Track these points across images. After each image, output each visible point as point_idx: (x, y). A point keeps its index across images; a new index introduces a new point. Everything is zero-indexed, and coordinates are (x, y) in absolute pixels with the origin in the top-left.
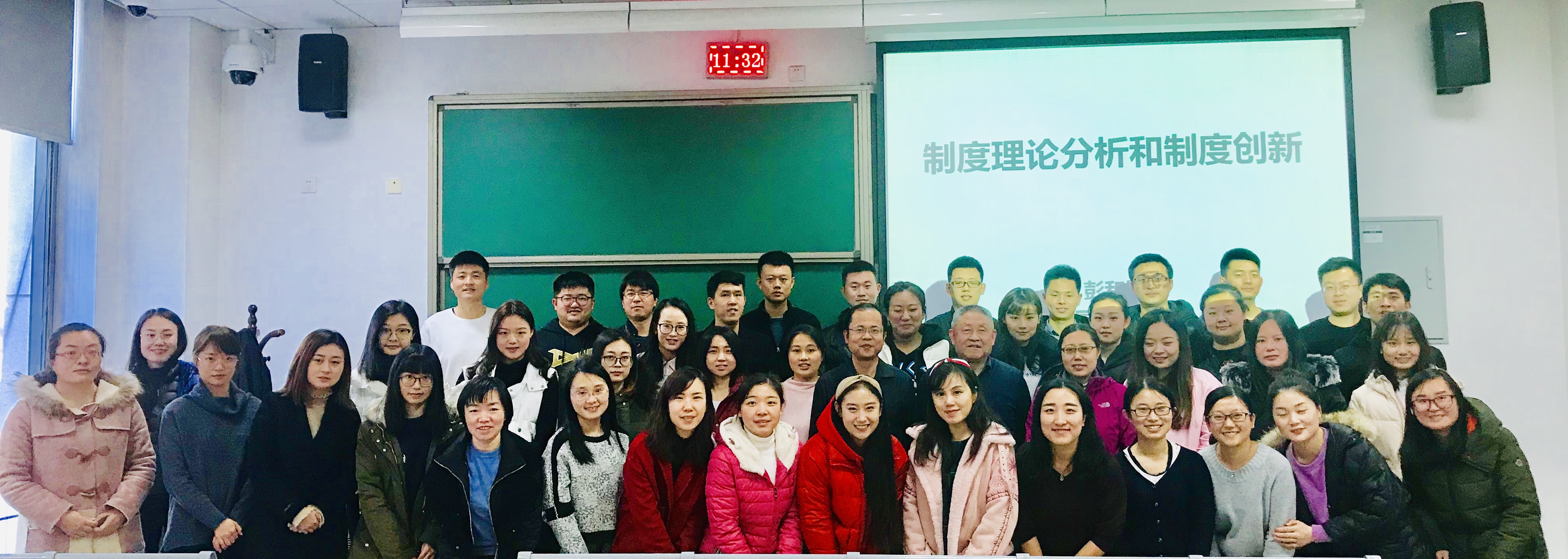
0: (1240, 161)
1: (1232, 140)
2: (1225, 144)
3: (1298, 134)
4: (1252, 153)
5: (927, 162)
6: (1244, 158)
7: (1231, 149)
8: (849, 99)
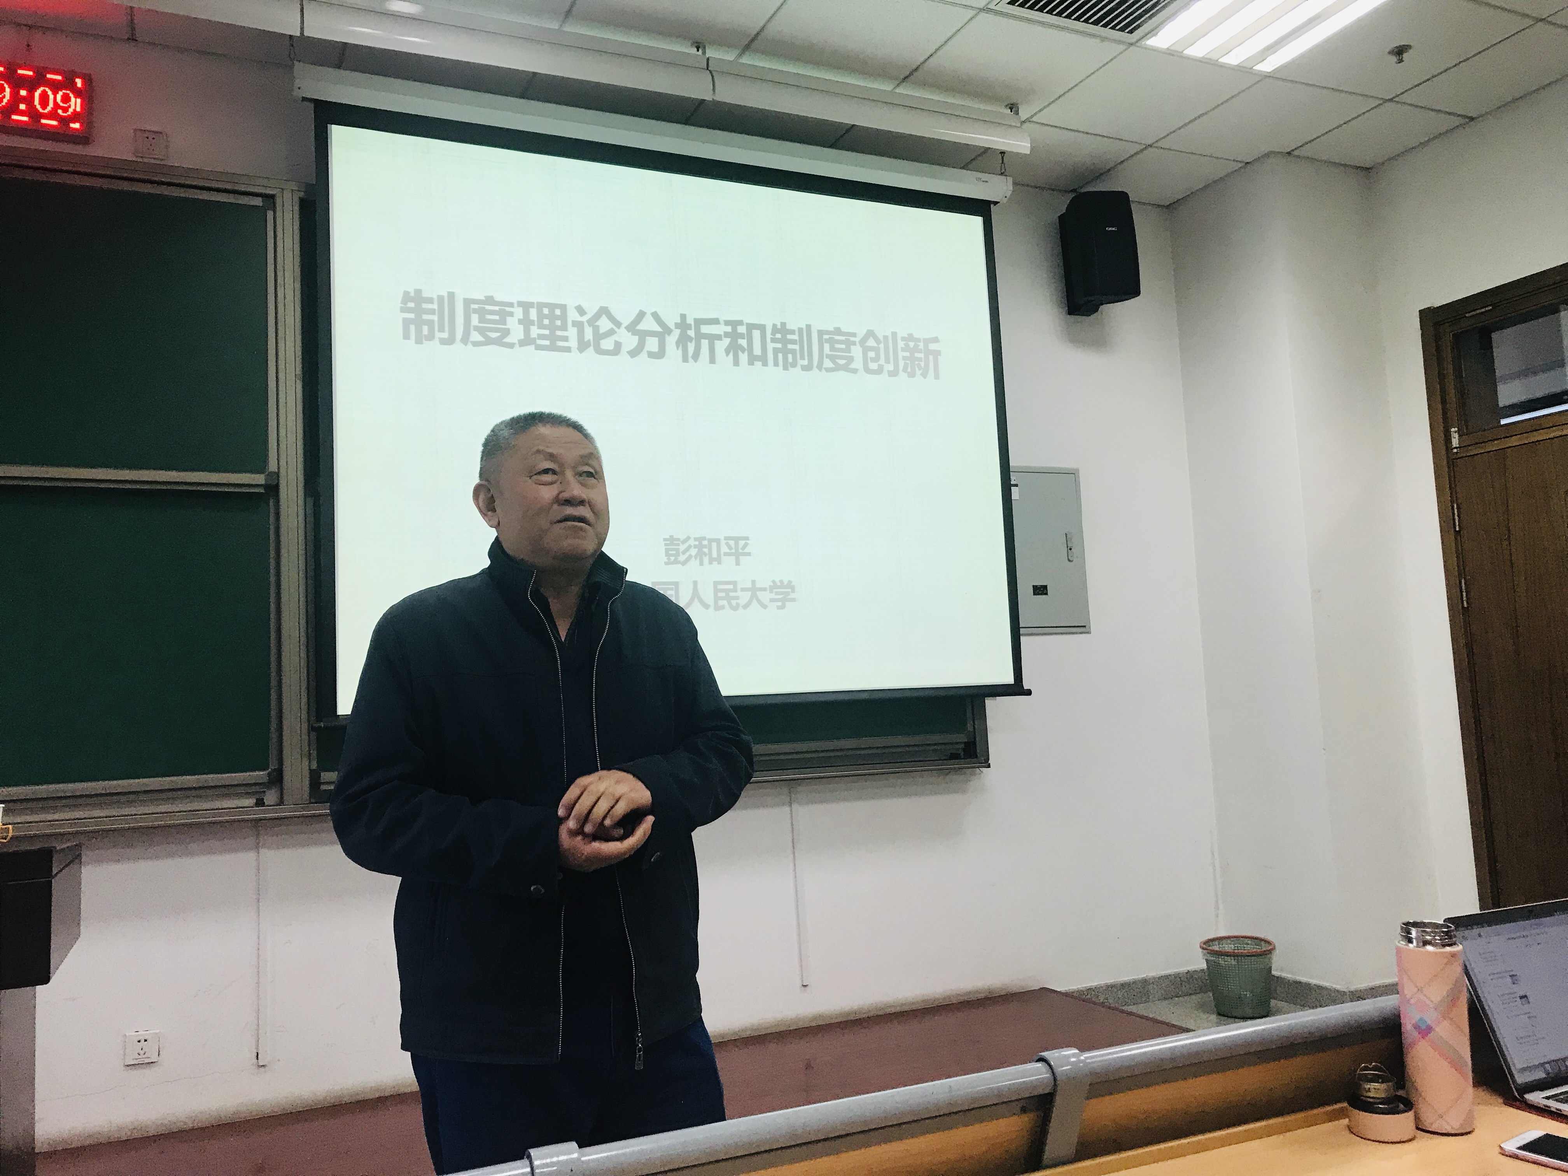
3: (936, 340)
4: (882, 361)
5: (406, 323)
7: (856, 352)
8: (258, 202)
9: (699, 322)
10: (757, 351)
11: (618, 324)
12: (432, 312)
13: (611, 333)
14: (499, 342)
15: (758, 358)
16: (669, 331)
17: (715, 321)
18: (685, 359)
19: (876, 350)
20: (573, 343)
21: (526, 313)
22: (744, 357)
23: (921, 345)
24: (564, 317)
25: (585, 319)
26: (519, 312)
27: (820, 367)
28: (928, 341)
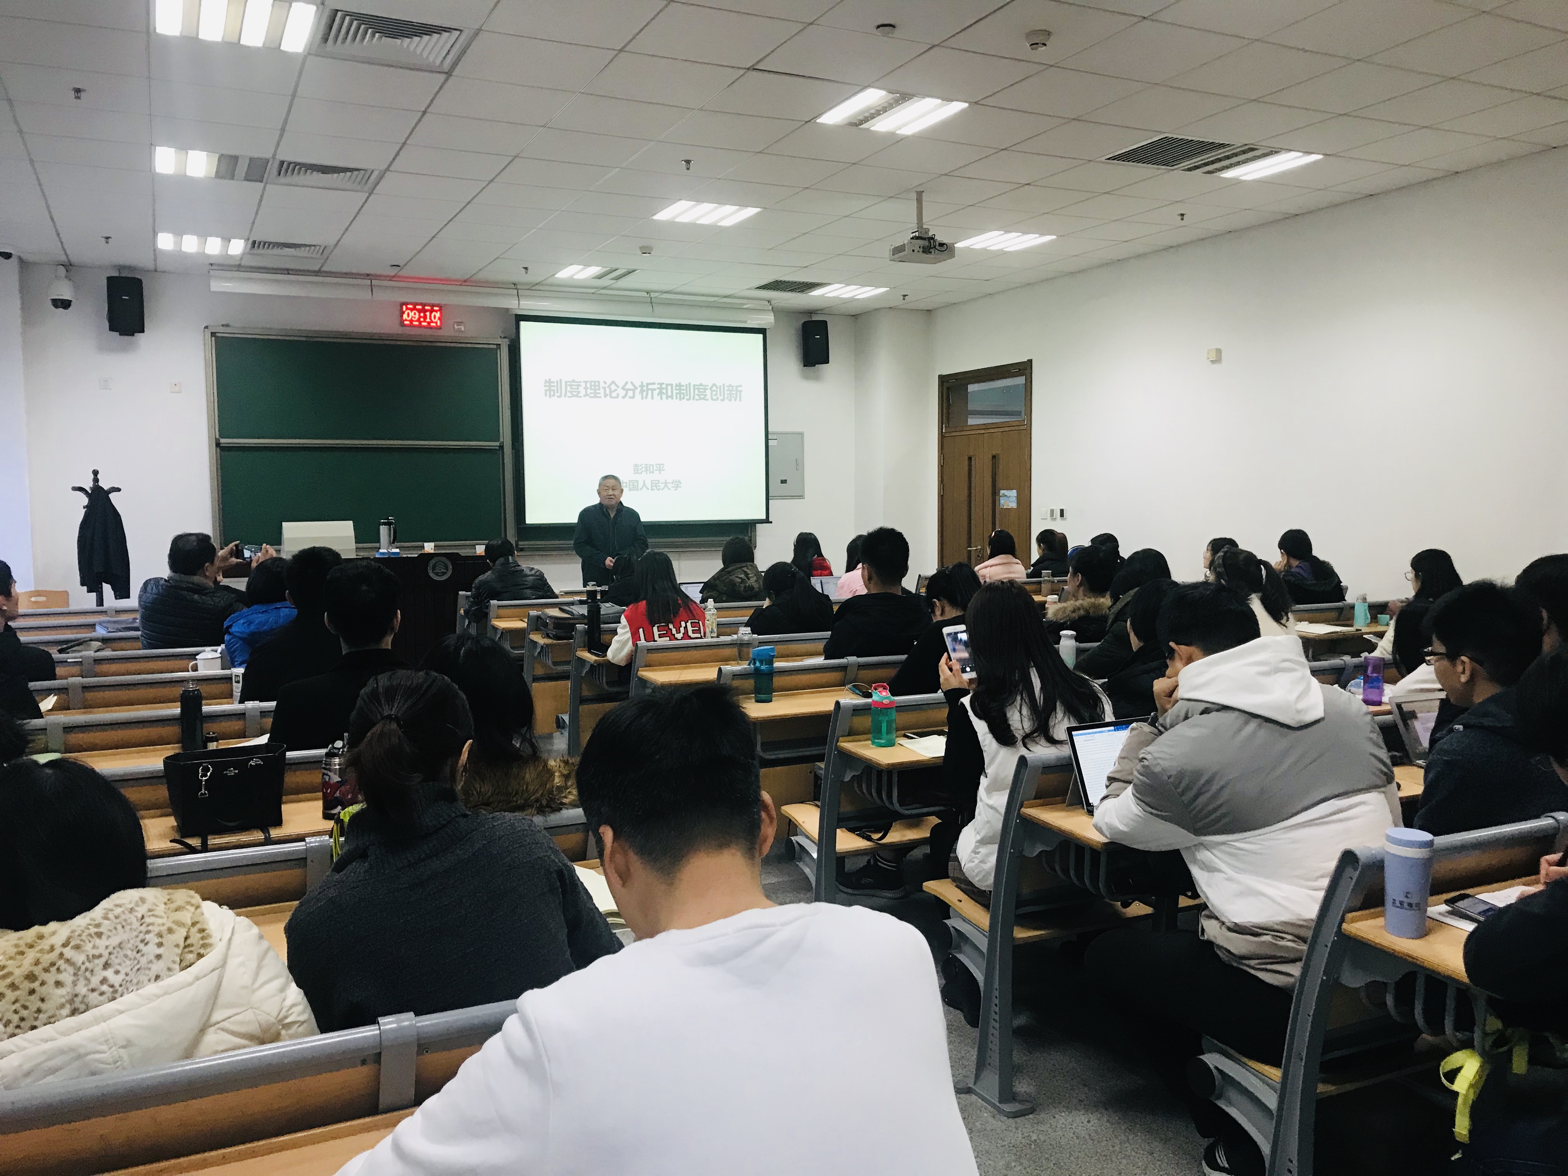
0: (712, 399)
1: (709, 387)
2: (705, 389)
3: (740, 386)
4: (718, 395)
5: (546, 390)
6: (715, 397)
7: (708, 392)
8: (495, 347)
9: (648, 384)
10: (669, 394)
11: (618, 387)
12: (554, 386)
13: (616, 390)
14: (577, 396)
15: (670, 397)
16: (637, 388)
17: (654, 384)
18: (642, 399)
19: (716, 391)
20: (602, 395)
21: (586, 384)
22: (664, 396)
23: (734, 389)
24: (599, 386)
25: (606, 386)
26: (583, 385)
27: (693, 399)
28: (737, 387)
